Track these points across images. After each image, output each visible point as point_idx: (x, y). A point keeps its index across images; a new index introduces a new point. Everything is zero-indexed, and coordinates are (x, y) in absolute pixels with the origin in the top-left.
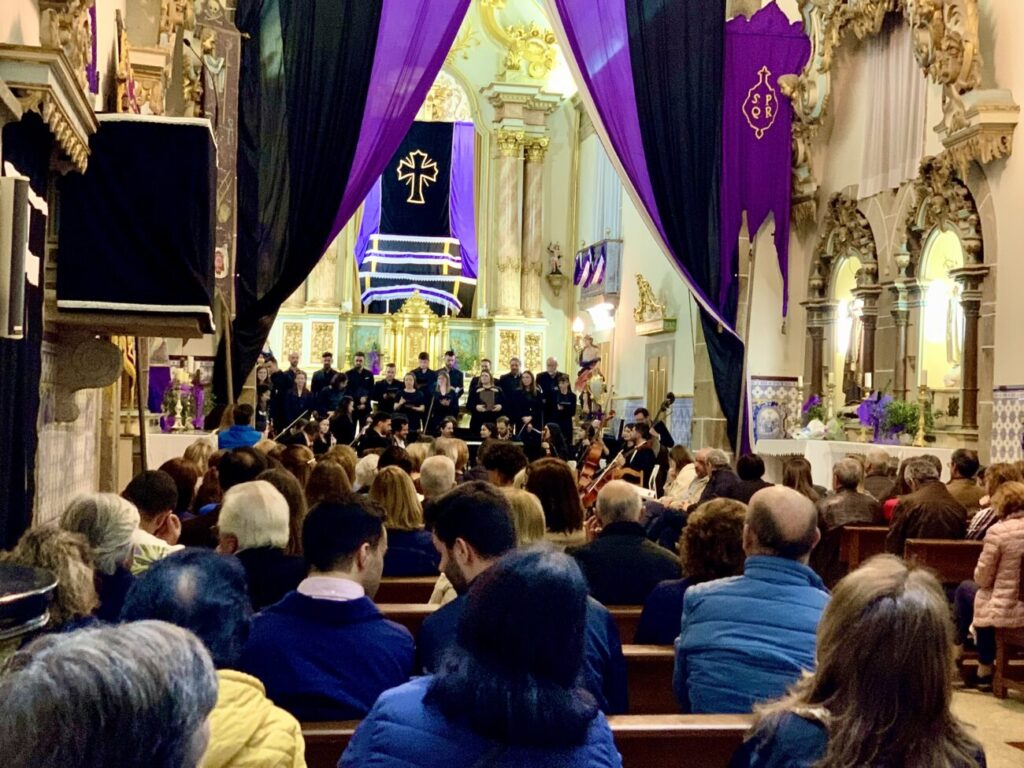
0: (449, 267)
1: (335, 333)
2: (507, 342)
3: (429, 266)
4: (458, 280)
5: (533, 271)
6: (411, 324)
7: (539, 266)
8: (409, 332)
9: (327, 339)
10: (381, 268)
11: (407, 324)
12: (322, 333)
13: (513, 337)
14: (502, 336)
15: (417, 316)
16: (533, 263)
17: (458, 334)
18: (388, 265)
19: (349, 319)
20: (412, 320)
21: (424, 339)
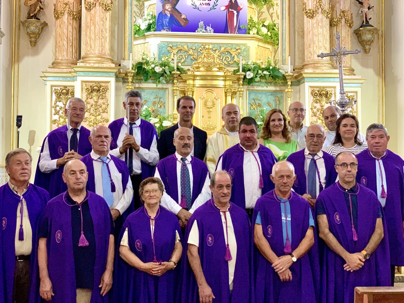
1: (111, 94)
7: (349, 17)
9: (101, 101)
12: (95, 93)
15: (210, 73)
16: (343, 13)
20: (204, 78)
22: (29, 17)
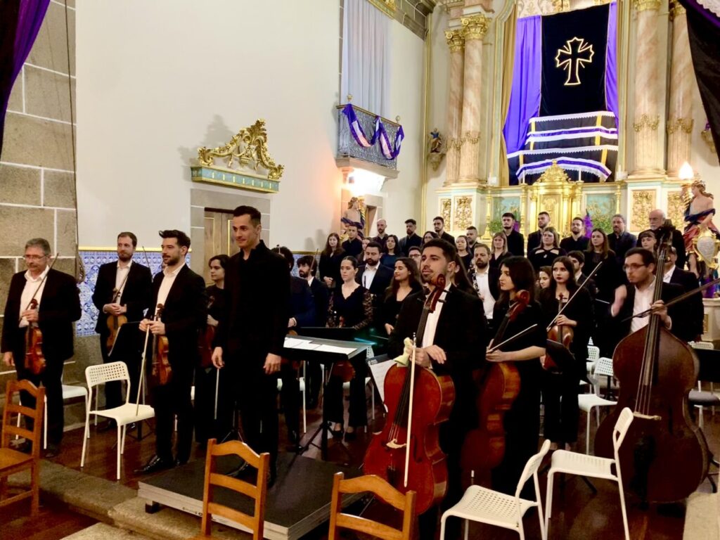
0: (601, 138)
1: (473, 204)
2: (641, 202)
3: (581, 140)
4: (606, 148)
5: (680, 127)
6: (547, 191)
7: (688, 123)
8: (544, 198)
9: (466, 210)
10: (537, 146)
11: (543, 191)
12: (462, 204)
13: (646, 197)
14: (635, 196)
15: (553, 184)
16: (680, 120)
17: (596, 199)
18: (544, 143)
19: (489, 192)
20: (549, 187)
21: (558, 204)
22: (432, 152)
